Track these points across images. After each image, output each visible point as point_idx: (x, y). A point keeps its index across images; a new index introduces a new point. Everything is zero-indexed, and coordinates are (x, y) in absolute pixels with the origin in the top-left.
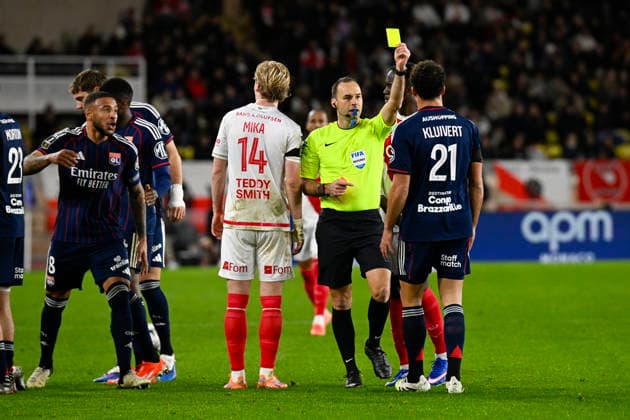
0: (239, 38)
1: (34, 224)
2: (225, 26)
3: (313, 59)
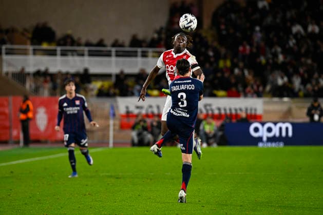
0: (210, 39)
1: (114, 125)
2: (204, 34)
3: (245, 50)
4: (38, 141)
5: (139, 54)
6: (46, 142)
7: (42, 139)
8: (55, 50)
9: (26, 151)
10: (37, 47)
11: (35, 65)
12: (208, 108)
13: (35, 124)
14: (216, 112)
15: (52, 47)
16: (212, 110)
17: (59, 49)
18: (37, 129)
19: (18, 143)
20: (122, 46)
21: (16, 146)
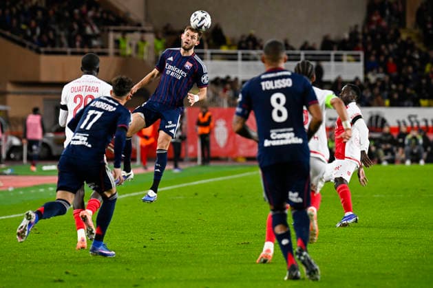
4: (217, 159)
5: (332, 58)
6: (226, 160)
7: (223, 156)
8: (236, 54)
9: (205, 169)
10: (215, 51)
11: (212, 72)
12: (413, 119)
13: (215, 139)
14: (422, 124)
15: (233, 51)
16: (418, 123)
17: (240, 52)
18: (217, 145)
19: (195, 160)
20: (312, 49)
21: (193, 164)
